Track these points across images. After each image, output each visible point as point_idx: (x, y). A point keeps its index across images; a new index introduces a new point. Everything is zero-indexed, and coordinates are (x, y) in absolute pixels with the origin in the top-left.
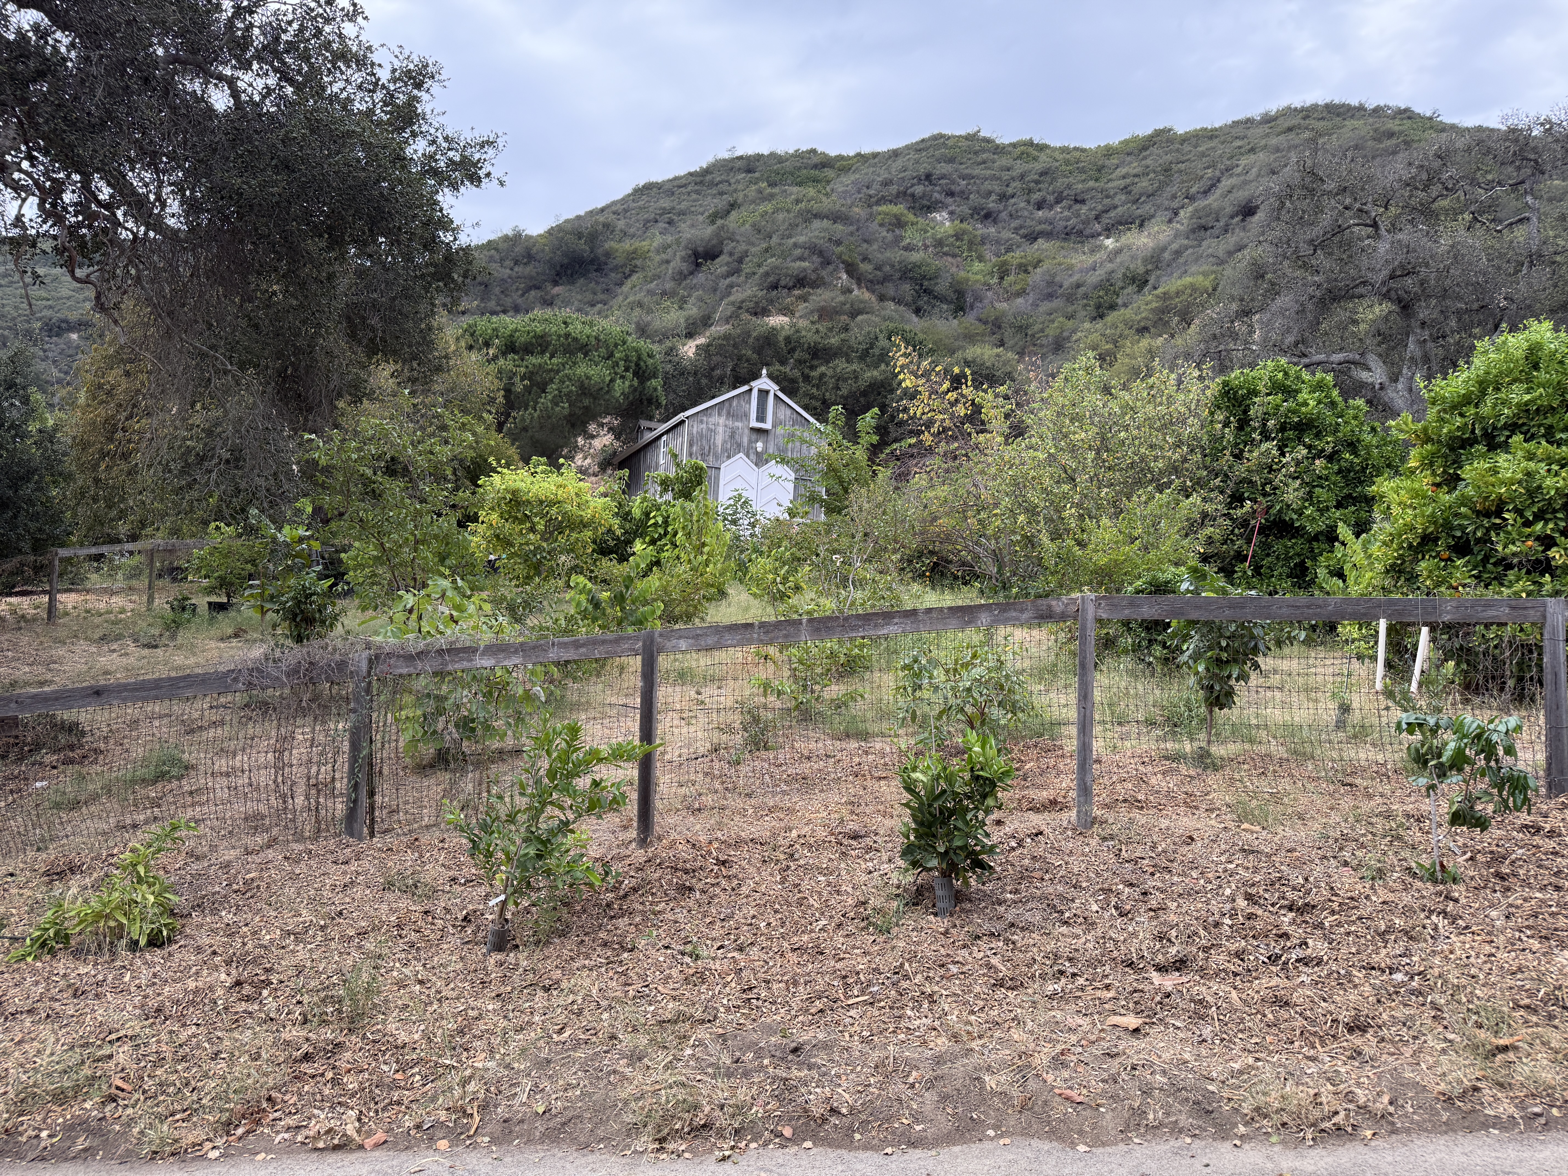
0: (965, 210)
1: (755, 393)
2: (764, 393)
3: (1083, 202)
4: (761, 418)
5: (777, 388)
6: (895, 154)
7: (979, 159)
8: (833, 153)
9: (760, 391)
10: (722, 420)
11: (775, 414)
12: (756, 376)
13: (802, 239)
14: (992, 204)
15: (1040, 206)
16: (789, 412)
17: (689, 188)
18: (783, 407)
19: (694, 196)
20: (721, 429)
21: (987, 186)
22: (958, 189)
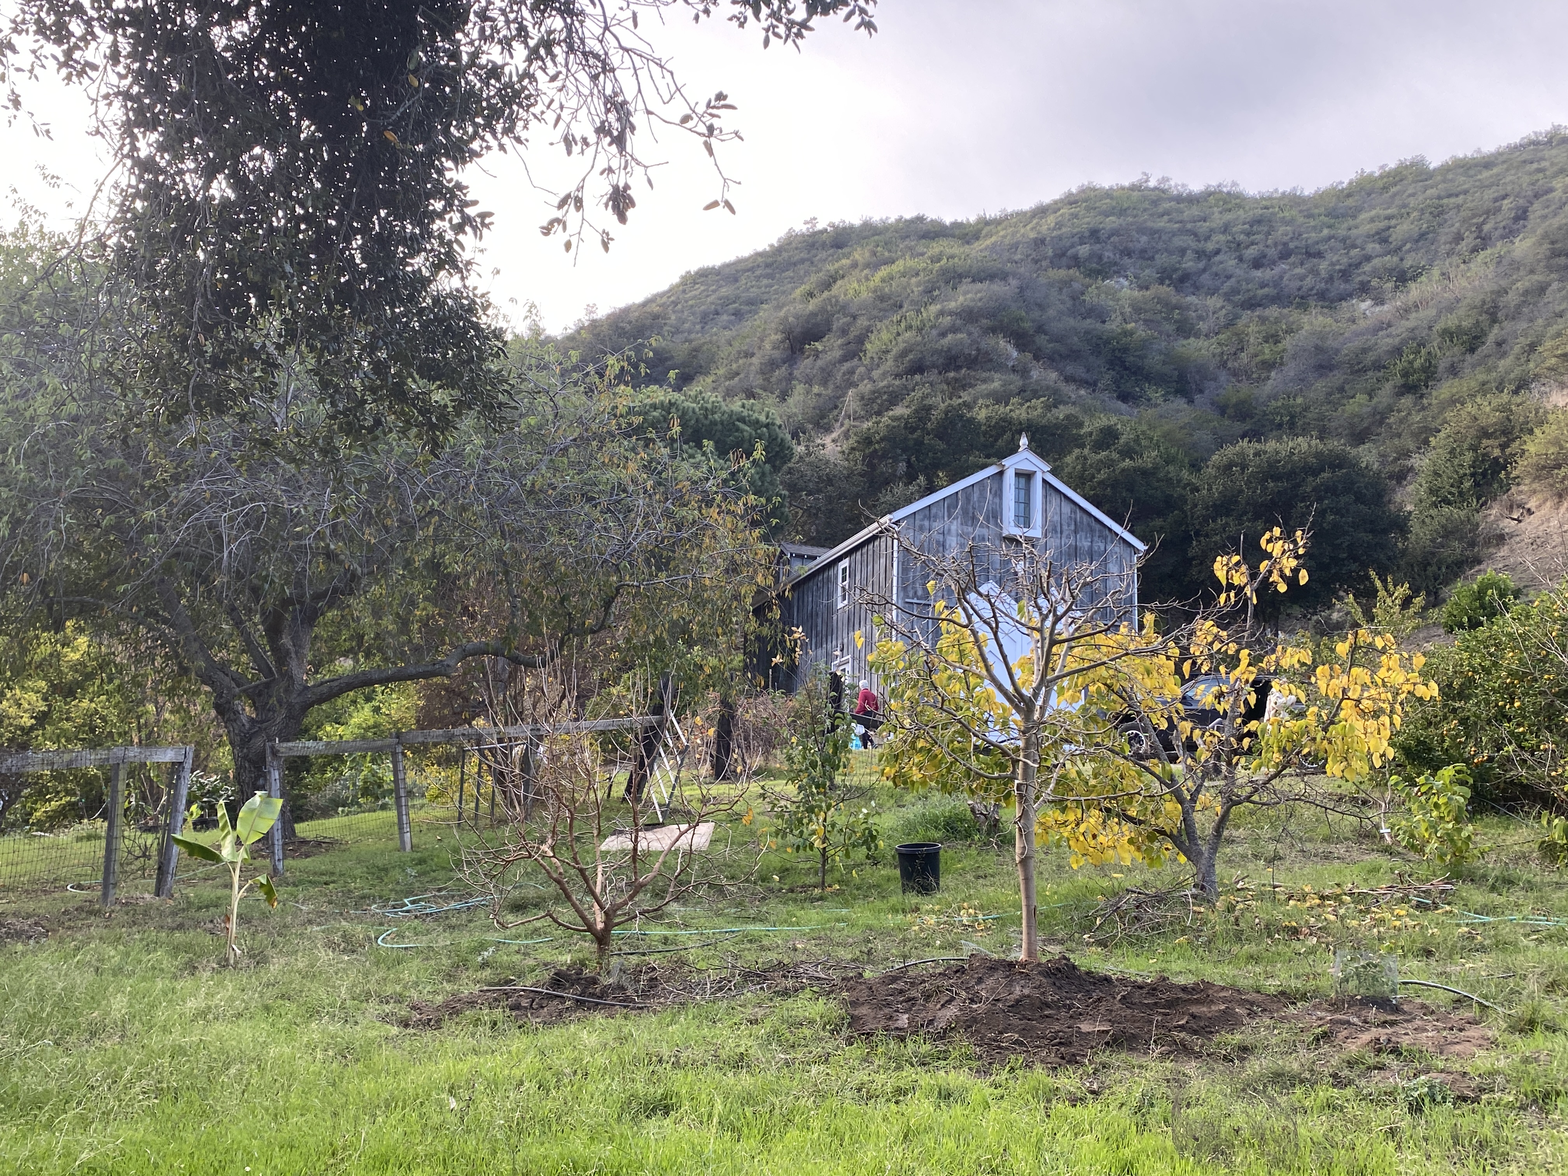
0: (1149, 273)
1: (1009, 478)
2: (1025, 477)
3: (1319, 255)
4: (1025, 519)
5: (1047, 468)
6: (1041, 211)
7: (1161, 210)
8: (948, 220)
9: (1018, 474)
10: (955, 526)
11: (1045, 511)
12: (1013, 449)
13: (952, 305)
14: (1189, 264)
15: (1257, 264)
16: (1067, 508)
17: (758, 273)
18: (1055, 500)
19: (765, 281)
20: (952, 541)
21: (1178, 242)
22: (1138, 246)
